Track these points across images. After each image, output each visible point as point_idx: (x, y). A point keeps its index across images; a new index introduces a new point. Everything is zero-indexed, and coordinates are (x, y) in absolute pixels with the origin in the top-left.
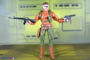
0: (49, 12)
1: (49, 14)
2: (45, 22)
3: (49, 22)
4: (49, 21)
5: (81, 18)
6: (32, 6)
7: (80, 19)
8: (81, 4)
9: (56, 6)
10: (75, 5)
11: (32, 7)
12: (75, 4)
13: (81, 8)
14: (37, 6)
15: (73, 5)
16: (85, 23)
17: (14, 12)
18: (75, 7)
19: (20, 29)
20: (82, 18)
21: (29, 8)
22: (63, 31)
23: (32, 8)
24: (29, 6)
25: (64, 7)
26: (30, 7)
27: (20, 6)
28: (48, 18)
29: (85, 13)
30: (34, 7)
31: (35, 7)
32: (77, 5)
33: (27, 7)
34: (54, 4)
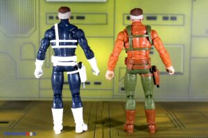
5: (182, 47)
6: (75, 16)
7: (180, 48)
8: (184, 15)
9: (128, 18)
10: (170, 18)
11: (75, 18)
12: (170, 16)
13: (183, 25)
14: (86, 18)
15: (165, 18)
16: (191, 58)
17: (34, 29)
18: (169, 22)
19: (48, 65)
20: (184, 46)
23: (75, 21)
26: (71, 18)
27: (48, 15)
29: (192, 36)
30: (79, 18)
31: (83, 18)
32: (174, 18)
34: (124, 14)
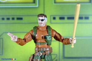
0: (47, 28)
1: (47, 31)
2: (41, 43)
3: (48, 45)
4: (47, 42)
6: (15, 17)
9: (54, 18)
10: (84, 18)
11: (16, 19)
12: (84, 16)
14: (23, 19)
18: (84, 21)
21: (11, 21)
22: (64, 58)
23: (16, 21)
24: (11, 18)
25: (66, 20)
26: (13, 19)
28: (45, 38)
30: (18, 19)
31: (21, 19)
32: (87, 18)
33: (8, 19)
34: (51, 16)
